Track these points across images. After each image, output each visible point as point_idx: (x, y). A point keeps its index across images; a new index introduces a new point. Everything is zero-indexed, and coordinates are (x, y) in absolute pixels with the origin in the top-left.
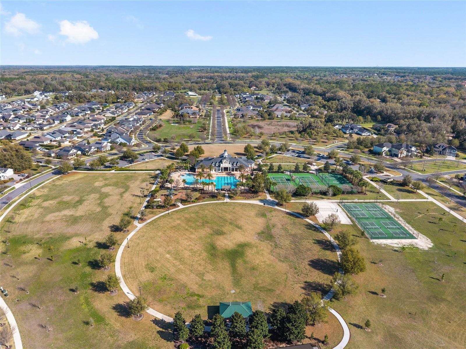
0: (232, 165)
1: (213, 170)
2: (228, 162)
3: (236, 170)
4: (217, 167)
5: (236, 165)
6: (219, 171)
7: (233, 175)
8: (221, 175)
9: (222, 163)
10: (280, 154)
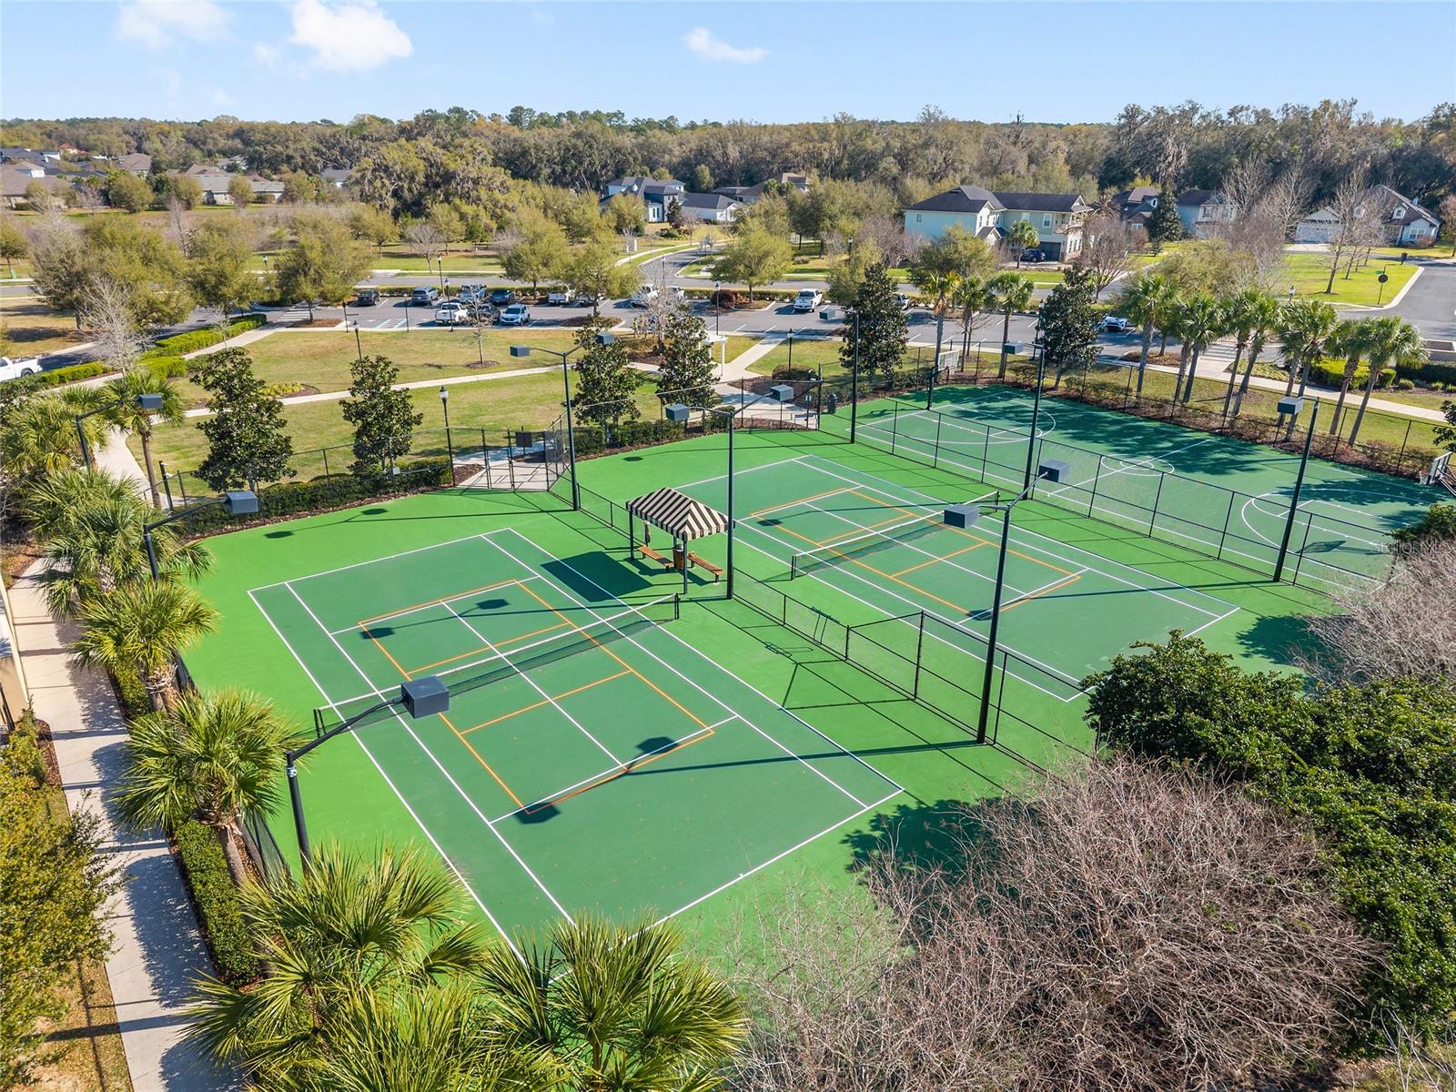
10: (295, 325)
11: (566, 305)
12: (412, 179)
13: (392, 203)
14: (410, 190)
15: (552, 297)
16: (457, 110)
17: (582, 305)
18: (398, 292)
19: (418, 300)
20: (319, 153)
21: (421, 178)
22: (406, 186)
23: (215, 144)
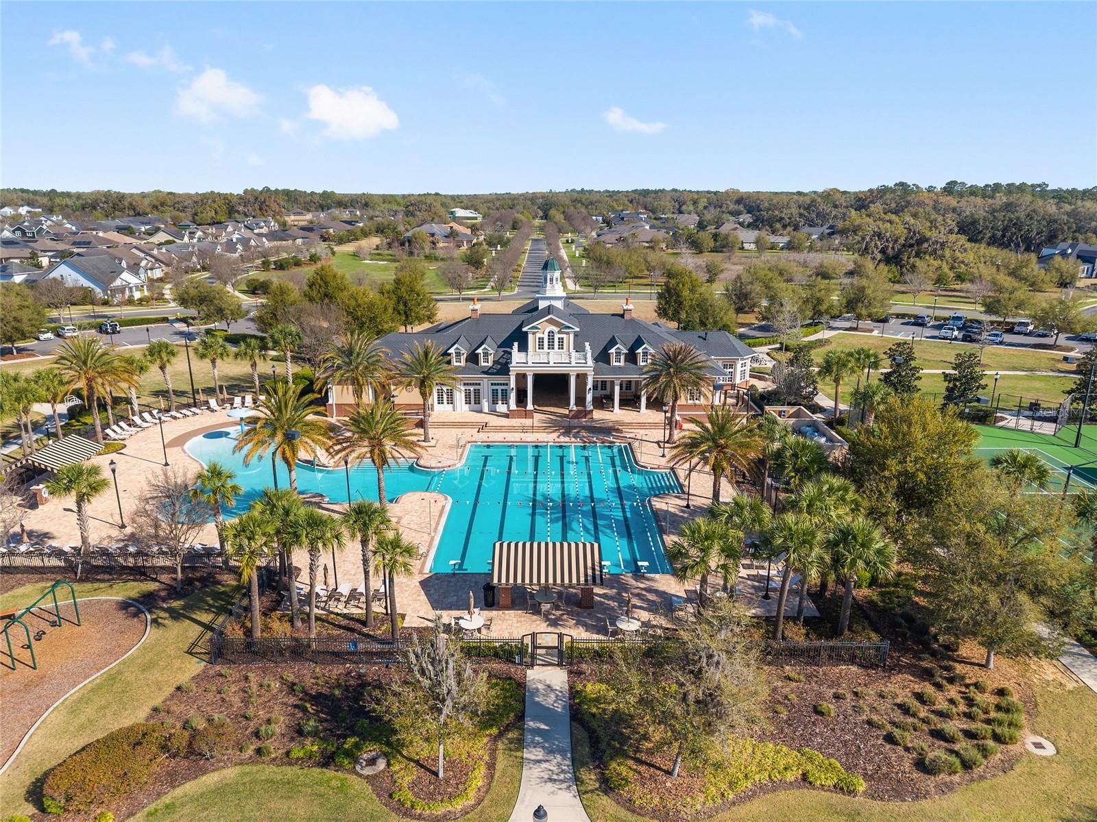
0: (597, 359)
1: (459, 397)
2: (569, 340)
3: (630, 401)
4: (487, 372)
5: (631, 357)
6: (501, 408)
7: (606, 430)
8: (511, 429)
9: (523, 348)
10: (847, 329)
11: (1026, 334)
12: (896, 241)
13: (879, 256)
14: (893, 248)
15: (1017, 329)
16: (902, 184)
17: (1039, 336)
18: (903, 316)
19: (919, 322)
20: (801, 215)
21: (902, 241)
22: (891, 245)
23: (727, 208)
